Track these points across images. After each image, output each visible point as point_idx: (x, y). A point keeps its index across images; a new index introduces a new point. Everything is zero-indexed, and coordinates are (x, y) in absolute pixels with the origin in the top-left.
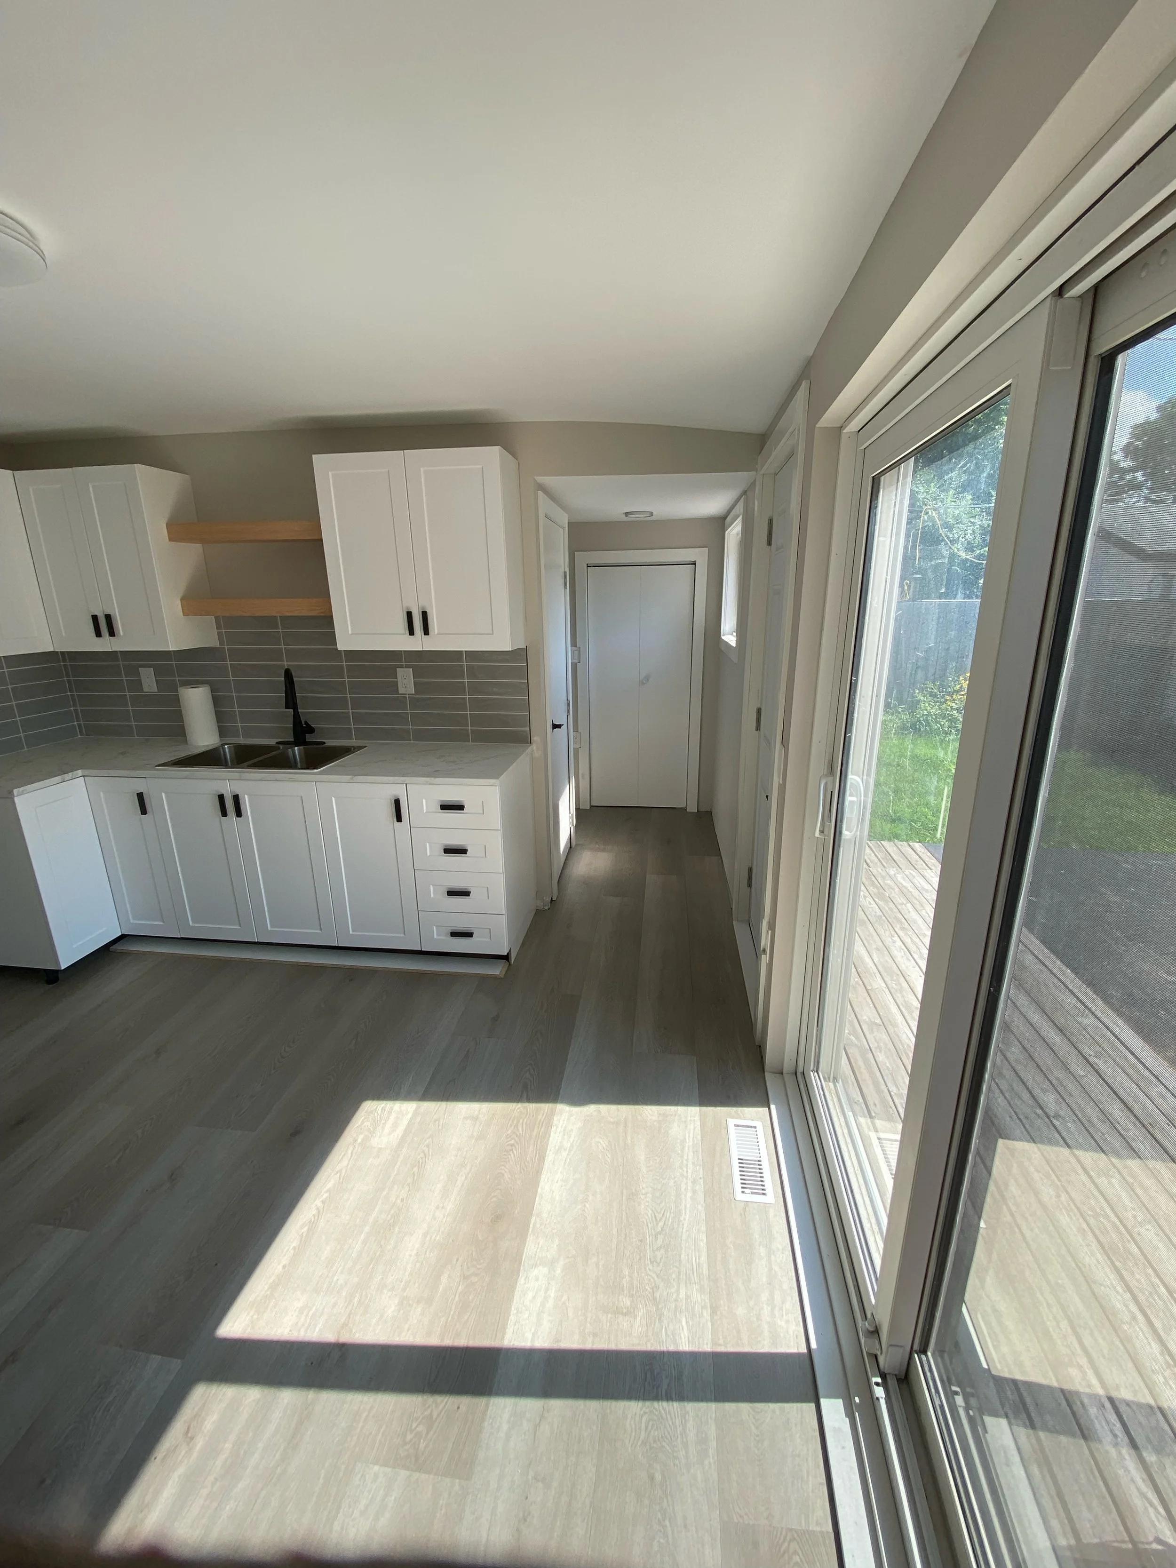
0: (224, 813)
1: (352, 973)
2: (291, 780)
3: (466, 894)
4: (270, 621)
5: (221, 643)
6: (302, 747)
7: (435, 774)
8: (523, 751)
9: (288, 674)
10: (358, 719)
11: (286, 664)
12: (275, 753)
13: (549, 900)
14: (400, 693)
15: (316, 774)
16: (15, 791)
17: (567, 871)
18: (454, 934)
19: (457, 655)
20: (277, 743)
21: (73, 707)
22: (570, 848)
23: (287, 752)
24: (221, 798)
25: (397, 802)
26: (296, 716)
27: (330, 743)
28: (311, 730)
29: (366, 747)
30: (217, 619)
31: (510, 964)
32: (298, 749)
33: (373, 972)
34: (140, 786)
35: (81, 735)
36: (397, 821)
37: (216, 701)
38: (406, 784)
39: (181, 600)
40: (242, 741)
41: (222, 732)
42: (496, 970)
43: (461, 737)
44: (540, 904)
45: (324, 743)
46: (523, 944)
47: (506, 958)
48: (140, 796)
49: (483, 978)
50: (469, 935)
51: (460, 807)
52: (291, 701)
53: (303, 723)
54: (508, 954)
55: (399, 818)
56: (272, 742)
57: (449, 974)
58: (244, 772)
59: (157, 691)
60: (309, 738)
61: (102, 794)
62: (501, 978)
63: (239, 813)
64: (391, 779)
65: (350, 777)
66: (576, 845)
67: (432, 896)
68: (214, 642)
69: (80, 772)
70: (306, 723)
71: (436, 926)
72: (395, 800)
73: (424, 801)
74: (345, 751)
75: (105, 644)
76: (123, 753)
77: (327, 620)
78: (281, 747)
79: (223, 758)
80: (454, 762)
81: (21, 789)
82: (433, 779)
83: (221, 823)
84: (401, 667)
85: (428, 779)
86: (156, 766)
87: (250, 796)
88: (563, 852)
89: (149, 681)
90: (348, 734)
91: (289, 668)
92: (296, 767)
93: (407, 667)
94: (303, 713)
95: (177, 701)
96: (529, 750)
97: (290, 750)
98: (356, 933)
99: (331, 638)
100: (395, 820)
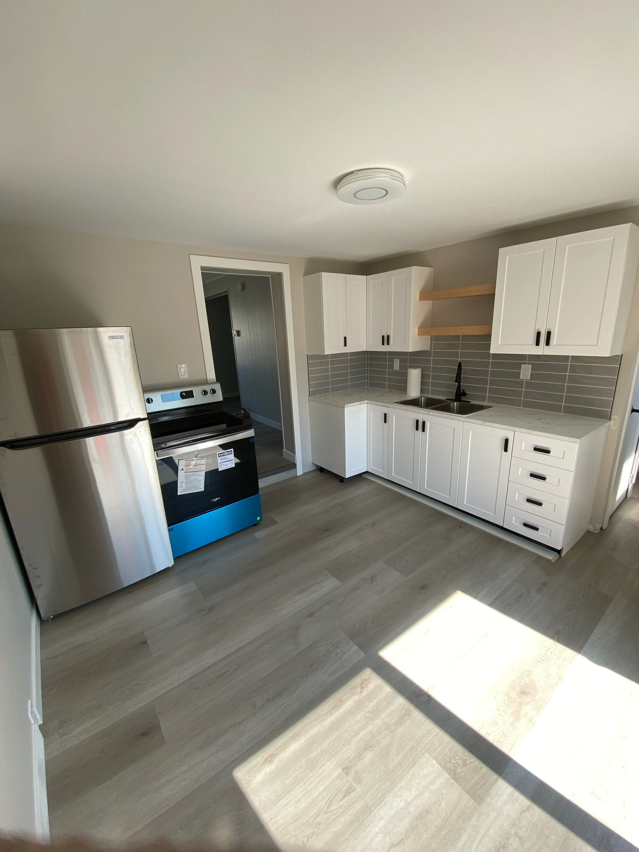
0: (417, 429)
1: (461, 524)
2: (451, 419)
3: (540, 504)
4: (457, 338)
5: (431, 348)
6: (458, 403)
7: (535, 428)
8: (603, 425)
9: (460, 365)
10: (491, 391)
11: (459, 360)
12: (445, 404)
13: (599, 527)
14: (520, 378)
15: (464, 417)
16: (346, 405)
17: (620, 513)
18: (525, 525)
19: (566, 358)
20: (446, 399)
21: (367, 374)
22: (625, 498)
23: (451, 404)
24: (417, 421)
25: (507, 441)
26: (459, 386)
27: (473, 402)
28: (464, 394)
29: (493, 407)
30: (431, 337)
31: (560, 557)
32: (456, 404)
33: (473, 528)
34: (386, 410)
35: (367, 386)
36: (504, 451)
37: (423, 376)
38: (514, 431)
39: (418, 328)
40: (430, 396)
41: (422, 391)
42: (551, 557)
43: (557, 409)
44: (591, 528)
45: (470, 402)
46: (572, 548)
47: (559, 552)
48: (385, 415)
49: (539, 557)
50: (537, 529)
51: (548, 452)
52: (458, 379)
53: (462, 391)
54: (561, 549)
55: (506, 450)
56: (444, 398)
57: (516, 546)
58: (430, 411)
59: (399, 369)
60: (463, 398)
61: (372, 411)
62: (551, 562)
63: (423, 430)
64: (506, 427)
65: (483, 422)
66: (631, 497)
67: (516, 498)
68: (428, 349)
69: (366, 401)
70: (463, 390)
71: (515, 516)
72: (506, 439)
73: (524, 443)
74: (481, 408)
75: (385, 348)
76: (381, 395)
77: (488, 337)
78: (448, 401)
79: (420, 404)
80: (548, 423)
81: (348, 405)
82: (532, 431)
83: (415, 432)
84: (524, 363)
85: (529, 431)
86: (394, 403)
87: (429, 423)
88: (619, 500)
89: (397, 365)
90: (484, 399)
91: (461, 361)
92: (453, 412)
93: (528, 364)
94: (463, 385)
95: (406, 375)
96: (608, 424)
97: (452, 404)
98: (467, 504)
99: (488, 346)
100: (503, 450)
